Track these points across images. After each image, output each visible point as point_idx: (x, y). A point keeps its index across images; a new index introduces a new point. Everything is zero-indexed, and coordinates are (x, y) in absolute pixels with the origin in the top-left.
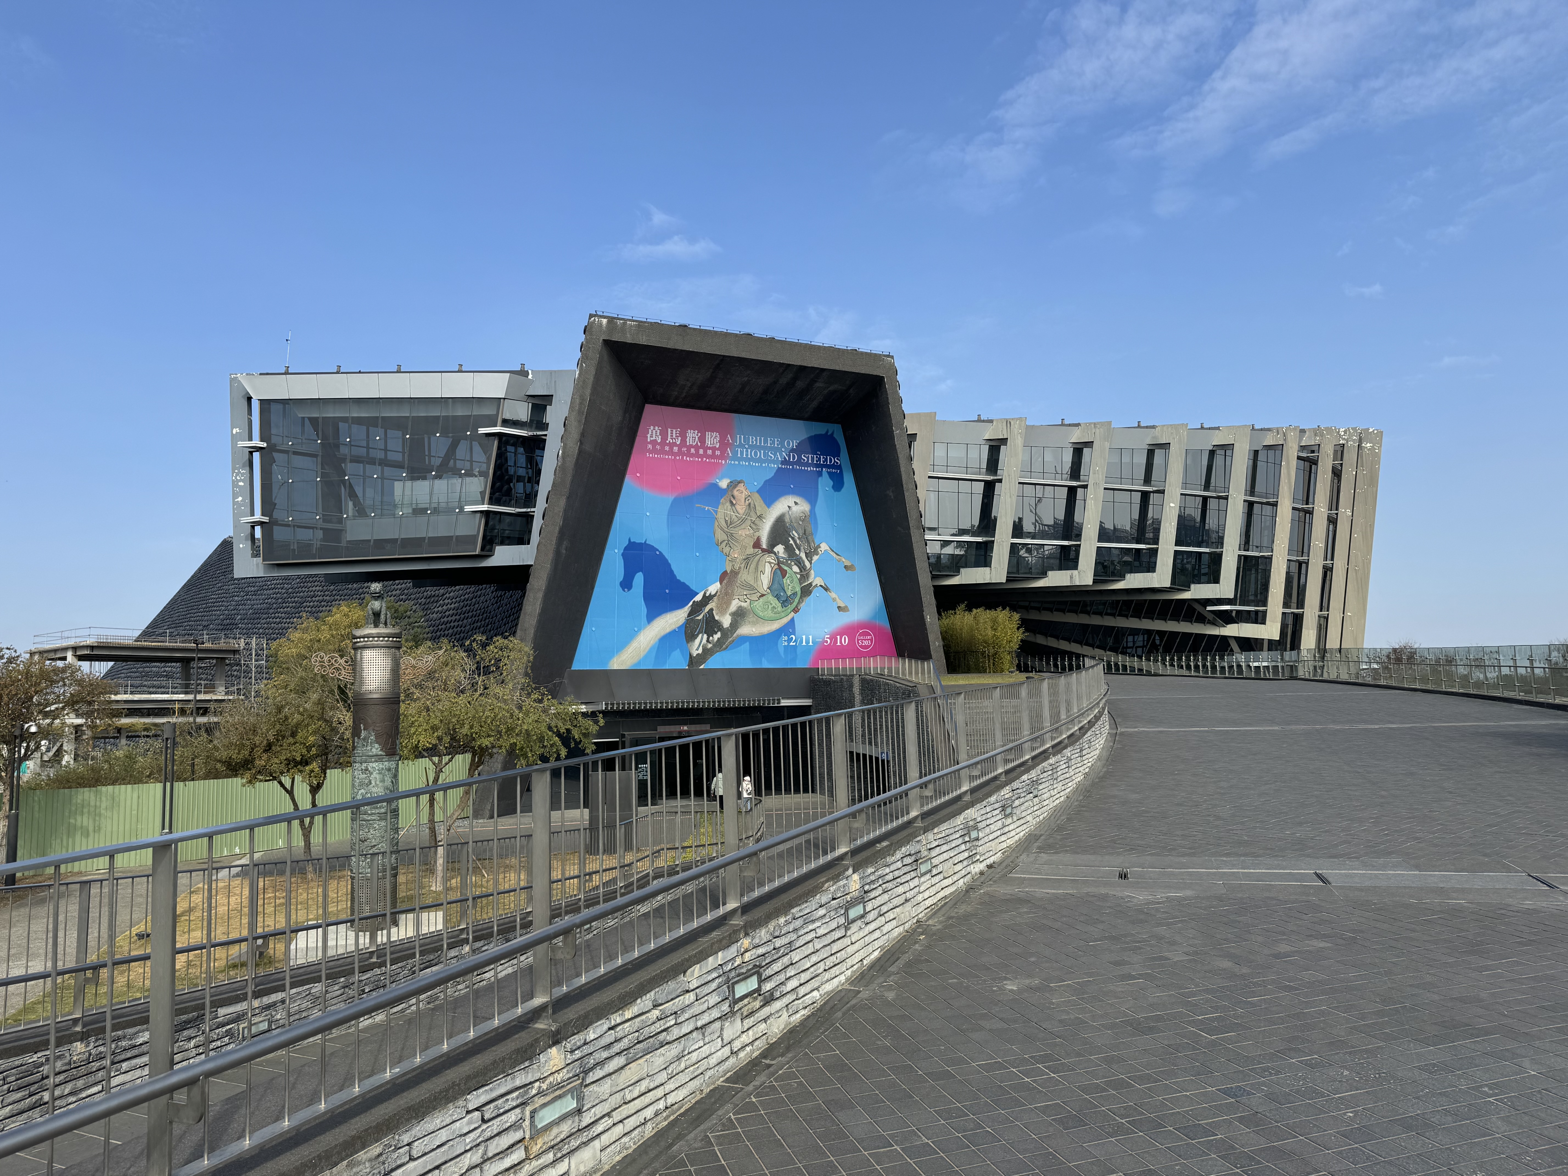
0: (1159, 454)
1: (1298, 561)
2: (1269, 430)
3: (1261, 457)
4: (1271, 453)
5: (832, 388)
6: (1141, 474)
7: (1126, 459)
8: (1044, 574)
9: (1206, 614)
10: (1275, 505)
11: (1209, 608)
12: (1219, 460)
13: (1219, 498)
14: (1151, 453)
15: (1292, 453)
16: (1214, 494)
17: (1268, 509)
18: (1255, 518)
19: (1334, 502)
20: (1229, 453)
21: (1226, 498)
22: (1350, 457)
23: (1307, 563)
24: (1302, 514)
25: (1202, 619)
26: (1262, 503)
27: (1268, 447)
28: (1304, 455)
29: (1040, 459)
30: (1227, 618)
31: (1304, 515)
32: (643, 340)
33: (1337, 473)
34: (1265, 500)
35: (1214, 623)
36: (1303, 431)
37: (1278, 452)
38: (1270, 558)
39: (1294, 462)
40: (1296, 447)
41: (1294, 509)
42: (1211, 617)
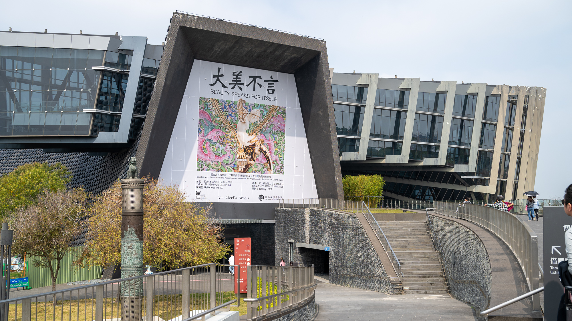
0: (441, 96)
1: (505, 154)
2: (495, 86)
3: (490, 99)
4: (495, 98)
5: (293, 56)
6: (432, 106)
7: (426, 98)
8: (384, 157)
9: (460, 180)
10: (496, 125)
11: (462, 177)
12: (470, 100)
13: (469, 120)
14: (437, 95)
15: (505, 99)
16: (467, 118)
17: (492, 127)
18: (486, 132)
19: (523, 125)
20: (475, 97)
21: (473, 121)
22: (532, 101)
23: (509, 155)
24: (508, 129)
25: (458, 183)
26: (489, 124)
27: (494, 95)
28: (511, 100)
29: (384, 96)
30: (470, 182)
31: (509, 129)
32: (200, 27)
33: (525, 110)
34: (491, 122)
35: (464, 185)
36: (510, 88)
37: (498, 98)
38: (493, 152)
39: (506, 104)
40: (507, 96)
41: (505, 127)
42: (462, 181)
